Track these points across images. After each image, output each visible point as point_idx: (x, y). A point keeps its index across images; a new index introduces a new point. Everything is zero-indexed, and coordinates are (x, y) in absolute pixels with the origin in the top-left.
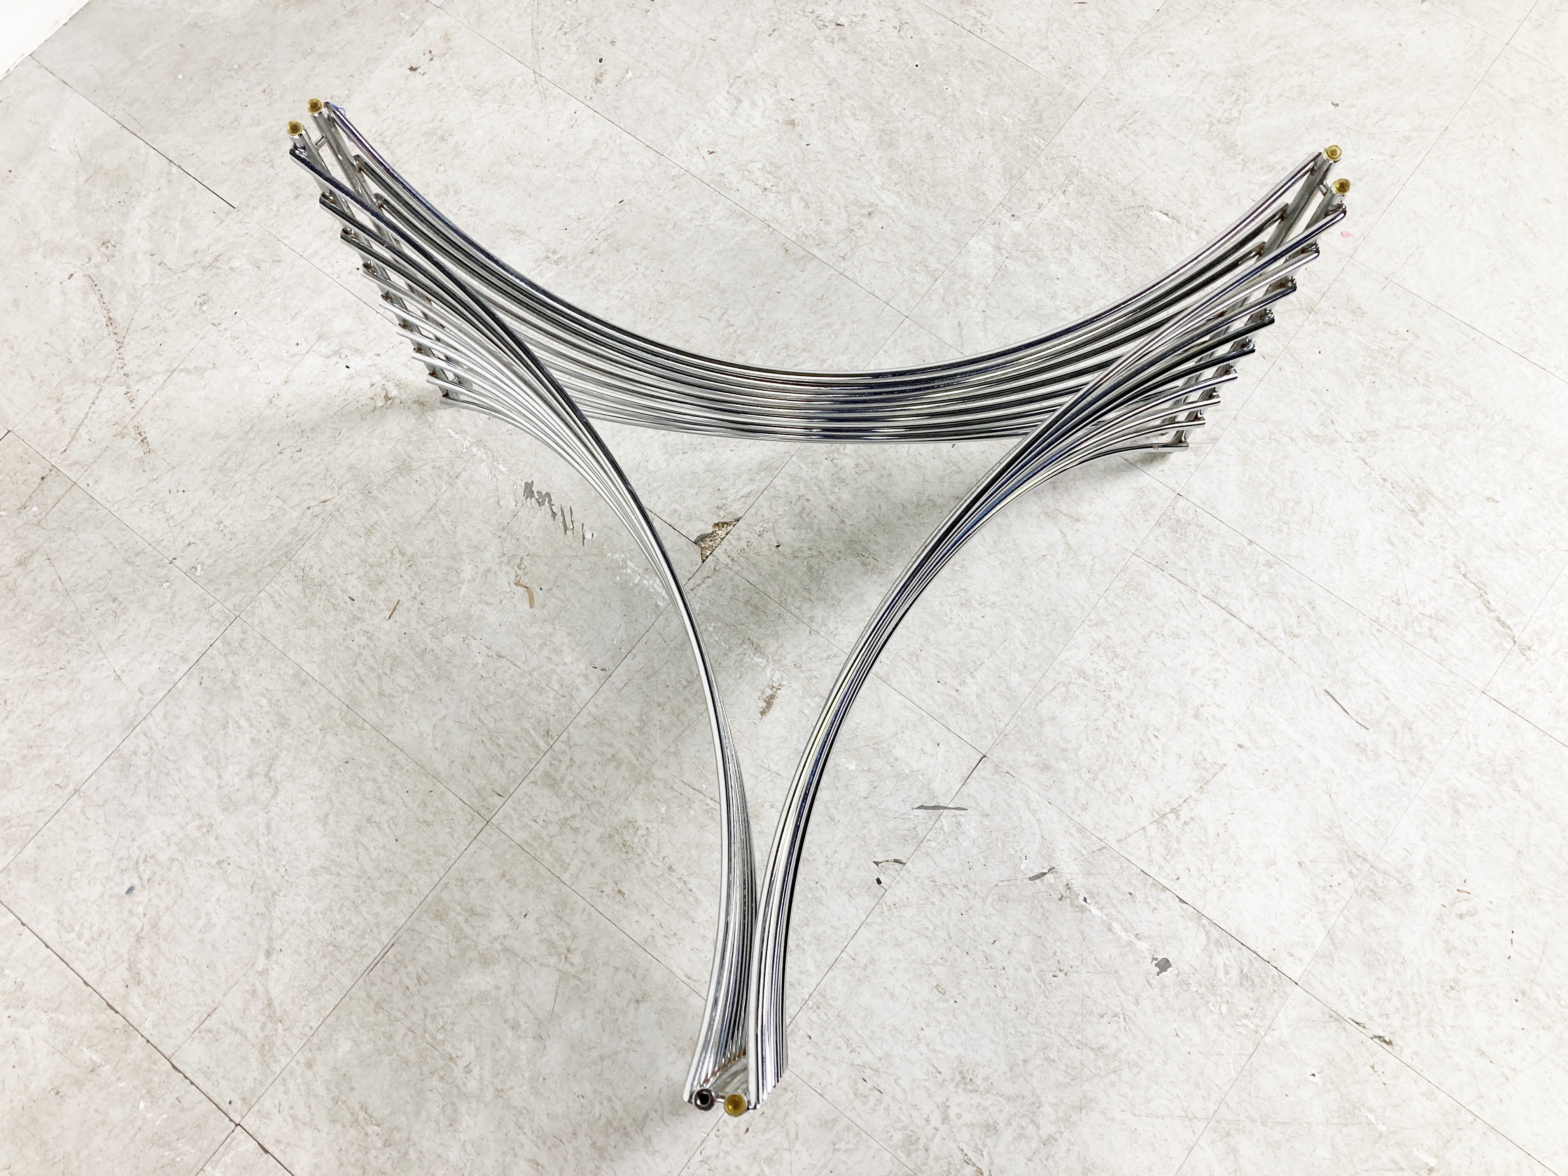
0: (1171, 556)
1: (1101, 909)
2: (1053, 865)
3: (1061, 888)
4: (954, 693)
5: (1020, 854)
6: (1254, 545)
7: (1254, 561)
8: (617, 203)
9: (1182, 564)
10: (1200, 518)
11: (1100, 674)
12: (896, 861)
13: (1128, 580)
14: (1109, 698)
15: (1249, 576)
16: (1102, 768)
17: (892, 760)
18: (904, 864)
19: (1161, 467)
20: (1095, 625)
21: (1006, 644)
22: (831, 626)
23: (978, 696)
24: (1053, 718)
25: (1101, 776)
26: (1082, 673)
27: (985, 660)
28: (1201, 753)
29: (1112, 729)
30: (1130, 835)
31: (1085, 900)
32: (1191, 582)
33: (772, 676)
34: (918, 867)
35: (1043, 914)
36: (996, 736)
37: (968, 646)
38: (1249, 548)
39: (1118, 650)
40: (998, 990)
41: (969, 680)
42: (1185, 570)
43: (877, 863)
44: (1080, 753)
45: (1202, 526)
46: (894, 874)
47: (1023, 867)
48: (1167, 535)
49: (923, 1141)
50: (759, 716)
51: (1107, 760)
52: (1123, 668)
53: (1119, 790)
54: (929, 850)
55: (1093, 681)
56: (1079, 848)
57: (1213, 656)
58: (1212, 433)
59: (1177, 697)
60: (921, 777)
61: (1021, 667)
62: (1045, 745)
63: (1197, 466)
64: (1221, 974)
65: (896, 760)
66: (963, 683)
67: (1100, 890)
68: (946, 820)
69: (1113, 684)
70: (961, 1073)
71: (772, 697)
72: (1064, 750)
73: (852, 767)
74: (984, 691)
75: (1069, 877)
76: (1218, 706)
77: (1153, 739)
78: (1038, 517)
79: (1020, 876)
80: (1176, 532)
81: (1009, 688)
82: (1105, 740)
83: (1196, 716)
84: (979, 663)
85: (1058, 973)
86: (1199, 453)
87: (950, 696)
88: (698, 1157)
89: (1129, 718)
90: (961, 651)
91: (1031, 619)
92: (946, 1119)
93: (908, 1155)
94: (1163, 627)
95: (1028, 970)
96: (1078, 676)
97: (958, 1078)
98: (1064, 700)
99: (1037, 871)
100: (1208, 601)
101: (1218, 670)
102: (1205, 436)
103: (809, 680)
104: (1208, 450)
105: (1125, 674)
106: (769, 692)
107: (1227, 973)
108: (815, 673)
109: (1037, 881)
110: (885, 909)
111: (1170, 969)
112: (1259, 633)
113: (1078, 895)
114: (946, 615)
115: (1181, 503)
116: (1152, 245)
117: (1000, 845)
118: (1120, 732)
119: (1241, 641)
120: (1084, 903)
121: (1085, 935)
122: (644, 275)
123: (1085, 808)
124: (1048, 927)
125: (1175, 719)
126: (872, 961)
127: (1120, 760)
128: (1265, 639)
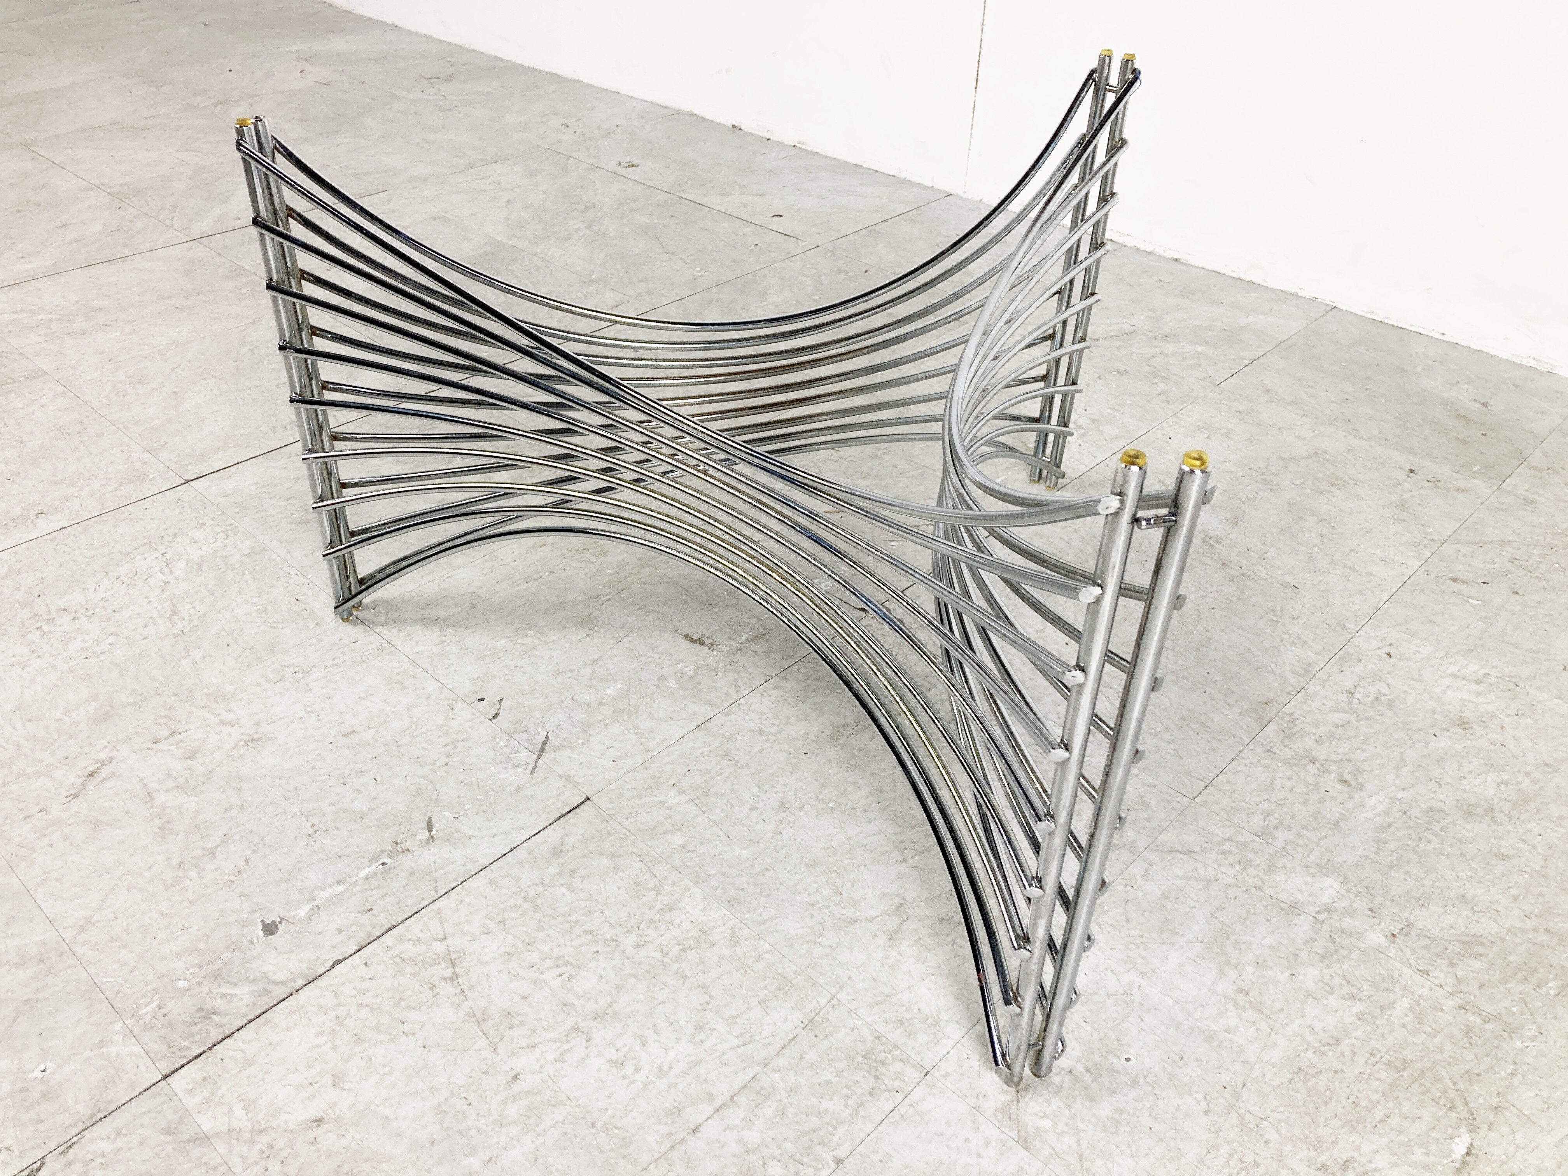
0: (825, 1044)
1: (366, 878)
2: (437, 841)
3: (408, 844)
4: (672, 782)
5: (461, 813)
6: (833, 1166)
7: (806, 1160)
8: (1292, 584)
9: (812, 1056)
10: (886, 1094)
11: (664, 927)
12: (496, 715)
13: (794, 982)
14: (628, 931)
15: (780, 1147)
16: (536, 908)
17: (607, 721)
18: (491, 720)
19: (974, 1056)
20: (734, 933)
21: (724, 838)
22: (774, 693)
23: (662, 803)
24: (616, 869)
25: (527, 905)
26: (669, 908)
27: (706, 815)
28: (522, 1023)
29: (586, 927)
30: (442, 923)
31: (384, 864)
32: (781, 1062)
33: (725, 645)
34: (483, 730)
35: (386, 824)
36: (609, 812)
37: (728, 801)
38: (828, 1157)
39: (692, 955)
40: (325, 777)
41: (684, 798)
42: (802, 1058)
43: (501, 701)
44: (564, 890)
45: (871, 1095)
46: (484, 712)
47: (446, 813)
48: (860, 1044)
49: (214, 705)
50: (684, 633)
51: (545, 916)
52: (664, 954)
53: (503, 922)
54: (498, 740)
55: (656, 918)
56: (446, 869)
57: (660, 1069)
58: (1037, 1143)
59: (610, 1011)
60: (580, 742)
61: (691, 847)
62: (584, 856)
63: (977, 1109)
64: (225, 989)
65: (607, 725)
66: (683, 791)
67: (388, 881)
68: (526, 756)
69: (646, 939)
70: (259, 739)
71: (702, 643)
72: (572, 873)
73: (609, 692)
74: (667, 809)
75: (416, 853)
76: (583, 1060)
77: (559, 971)
78: (898, 895)
79: (437, 810)
80: (864, 1057)
81: (666, 832)
82: (573, 918)
83: (576, 1029)
84: (704, 808)
85: (315, 828)
86: (999, 1116)
87: (670, 778)
89: (594, 949)
90: (723, 794)
91: (753, 866)
92: (223, 723)
93: (208, 694)
94: (716, 1012)
95: (332, 804)
96: (666, 902)
97: (255, 736)
98: (638, 884)
99: (436, 825)
100: (748, 1079)
101: (637, 1070)
102: (1031, 1130)
103: (716, 670)
104: (1007, 1131)
105: (658, 955)
106: (707, 642)
107: (223, 996)
108: (721, 675)
109: (425, 825)
110: (451, 702)
111: (261, 933)
112: (683, 1140)
113: (391, 857)
114: (772, 787)
115: (913, 1075)
116: (1395, 1121)
117: (480, 797)
118: (579, 935)
119: (675, 1112)
120: (381, 862)
121: (343, 858)
122: (1204, 597)
123: (492, 882)
124: (369, 827)
125: (578, 1003)
126: (403, 688)
127: (540, 929)
128: (672, 1147)
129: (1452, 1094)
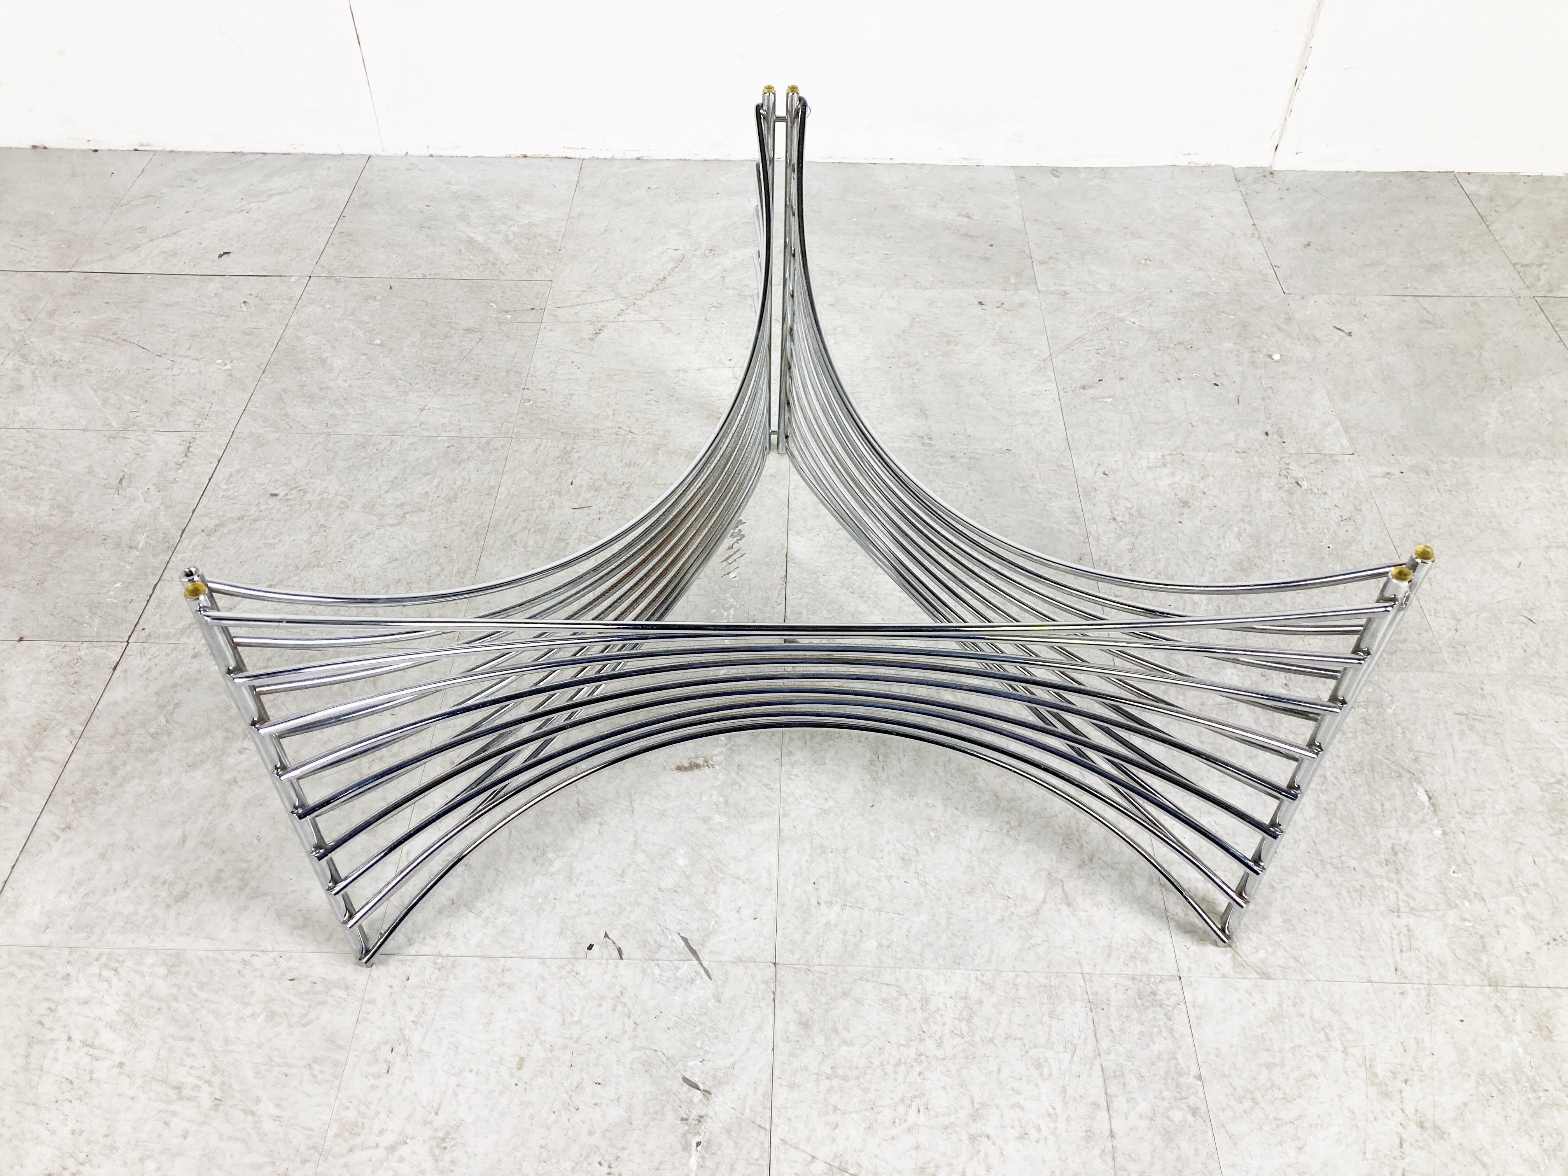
0: (1112, 1010)
1: (701, 1167)
2: (713, 1091)
3: (695, 1113)
4: (814, 902)
5: (701, 1053)
6: (1199, 1083)
7: (1184, 1094)
9: (1115, 1025)
10: (1175, 1011)
11: (938, 1017)
12: (619, 950)
13: (1052, 984)
14: (921, 1040)
15: (1163, 1099)
16: (845, 1078)
17: (711, 889)
18: (621, 958)
19: (1189, 944)
20: (982, 983)
21: (897, 917)
22: (796, 771)
23: (828, 924)
24: (859, 1002)
25: (835, 1082)
26: (925, 1001)
27: (866, 909)
28: (937, 1167)
29: (892, 1062)
30: (796, 1148)
31: (698, 1144)
32: (1105, 1044)
33: (716, 755)
34: (626, 972)
35: (656, 1112)
36: (802, 961)
37: (867, 886)
38: (1191, 1080)
39: (976, 1020)
40: (553, 1116)
41: (837, 908)
42: (1112, 1031)
43: (606, 935)
44: (844, 1048)
45: (1169, 1019)
46: (606, 955)
47: (690, 1064)
48: (1129, 992)
49: (358, 1140)
50: (674, 767)
51: (858, 1078)
52: (962, 1036)
53: (836, 1108)
54: (649, 971)
55: (926, 1015)
56: (748, 1105)
57: (1049, 1115)
58: (1270, 970)
59: (977, 1106)
60: (713, 922)
61: (885, 943)
62: (827, 1011)
63: (1224, 976)
65: (714, 892)
66: (830, 904)
67: (719, 1153)
68: (689, 967)
69: (938, 1035)
70: (447, 1133)
71: (697, 766)
72: (835, 1031)
73: (681, 862)
74: (836, 926)
75: (711, 1114)
76: (1002, 1154)
77: (914, 1109)
78: (1041, 870)
79: (680, 1066)
80: (1140, 999)
81: (856, 945)
82: (876, 1063)
83: (973, 1138)
84: (859, 905)
85: (605, 1164)
86: (1237, 970)
87: (809, 899)
88: (246, 955)
89: (916, 1073)
90: (858, 883)
91: (938, 924)
92: (392, 1148)
93: (337, 1136)
94: (1035, 1047)
95: (591, 1133)
96: (919, 998)
97: (441, 1134)
98: (885, 1001)
99: (695, 1079)
100: (1100, 1073)
101: (1039, 1129)
102: (1260, 965)
103: (734, 782)
104: (1249, 976)
105: (958, 1040)
106: (700, 761)
108: (744, 784)
109: (686, 1086)
110: (568, 968)
112: (1114, 1147)
113: (698, 1133)
114: (882, 851)
115: (1174, 986)
116: (1387, 805)
117: (697, 1029)
118: (895, 1072)
119: (1089, 1135)
120: (694, 1145)
121: (662, 1167)
122: (967, 493)
123: (792, 1086)
124: (647, 1125)
125: (952, 1118)
126: (511, 987)
127: (866, 1091)
128: (1114, 1158)
129: (1394, 767)
